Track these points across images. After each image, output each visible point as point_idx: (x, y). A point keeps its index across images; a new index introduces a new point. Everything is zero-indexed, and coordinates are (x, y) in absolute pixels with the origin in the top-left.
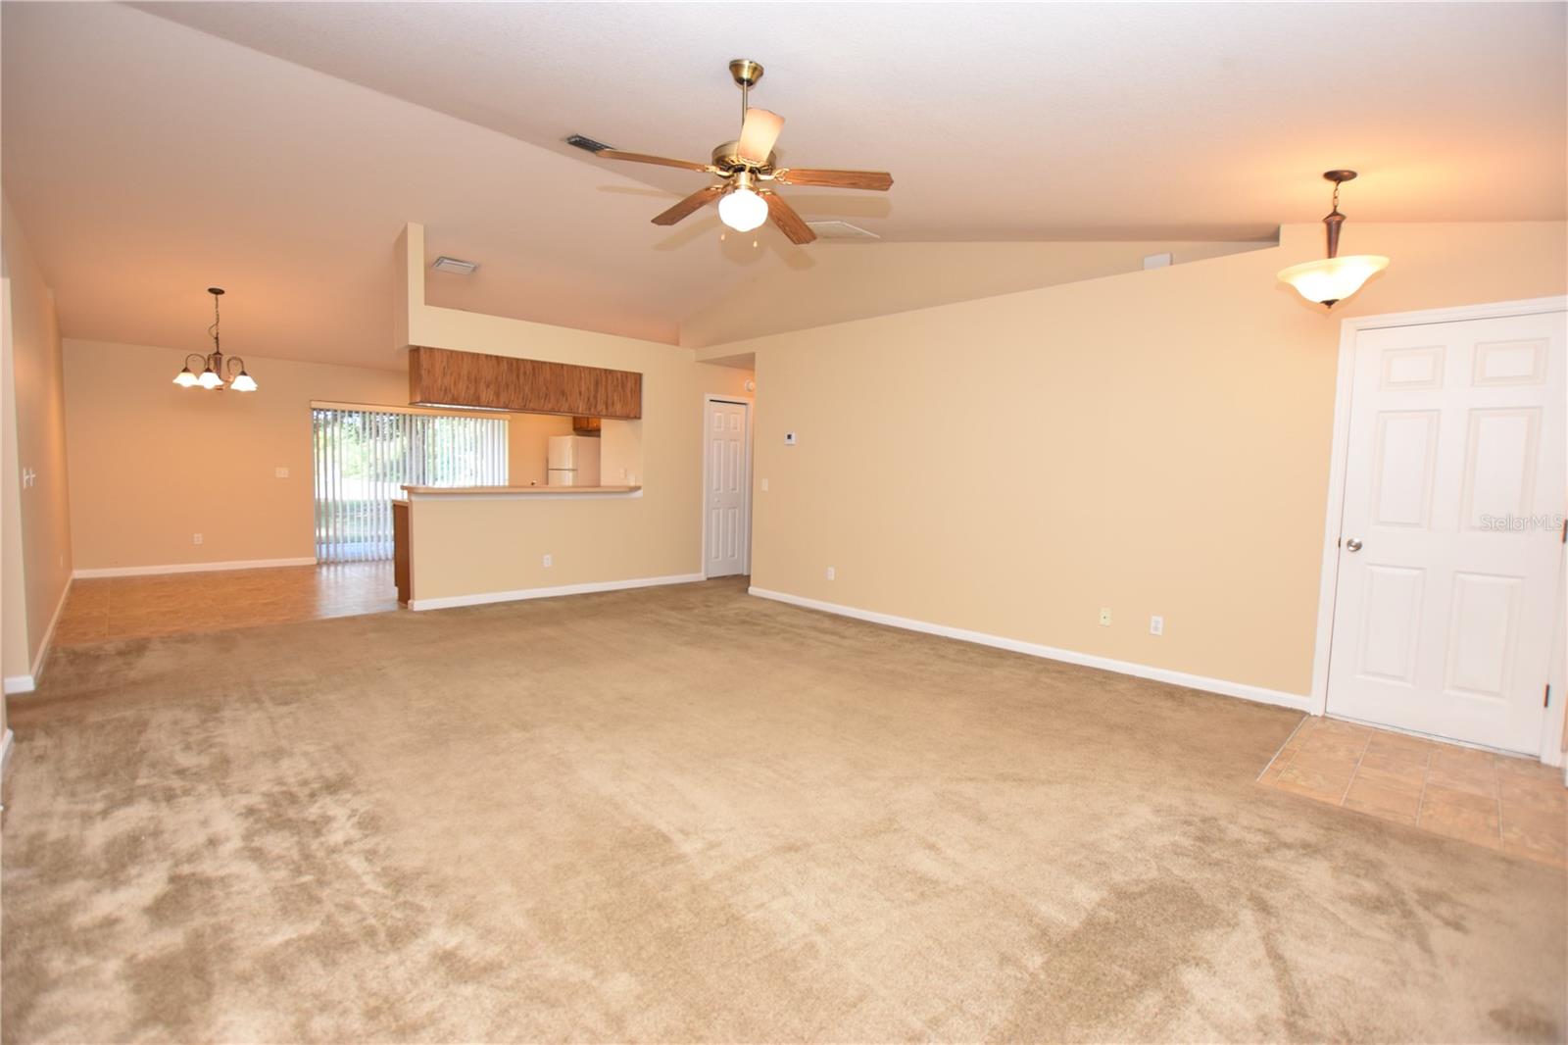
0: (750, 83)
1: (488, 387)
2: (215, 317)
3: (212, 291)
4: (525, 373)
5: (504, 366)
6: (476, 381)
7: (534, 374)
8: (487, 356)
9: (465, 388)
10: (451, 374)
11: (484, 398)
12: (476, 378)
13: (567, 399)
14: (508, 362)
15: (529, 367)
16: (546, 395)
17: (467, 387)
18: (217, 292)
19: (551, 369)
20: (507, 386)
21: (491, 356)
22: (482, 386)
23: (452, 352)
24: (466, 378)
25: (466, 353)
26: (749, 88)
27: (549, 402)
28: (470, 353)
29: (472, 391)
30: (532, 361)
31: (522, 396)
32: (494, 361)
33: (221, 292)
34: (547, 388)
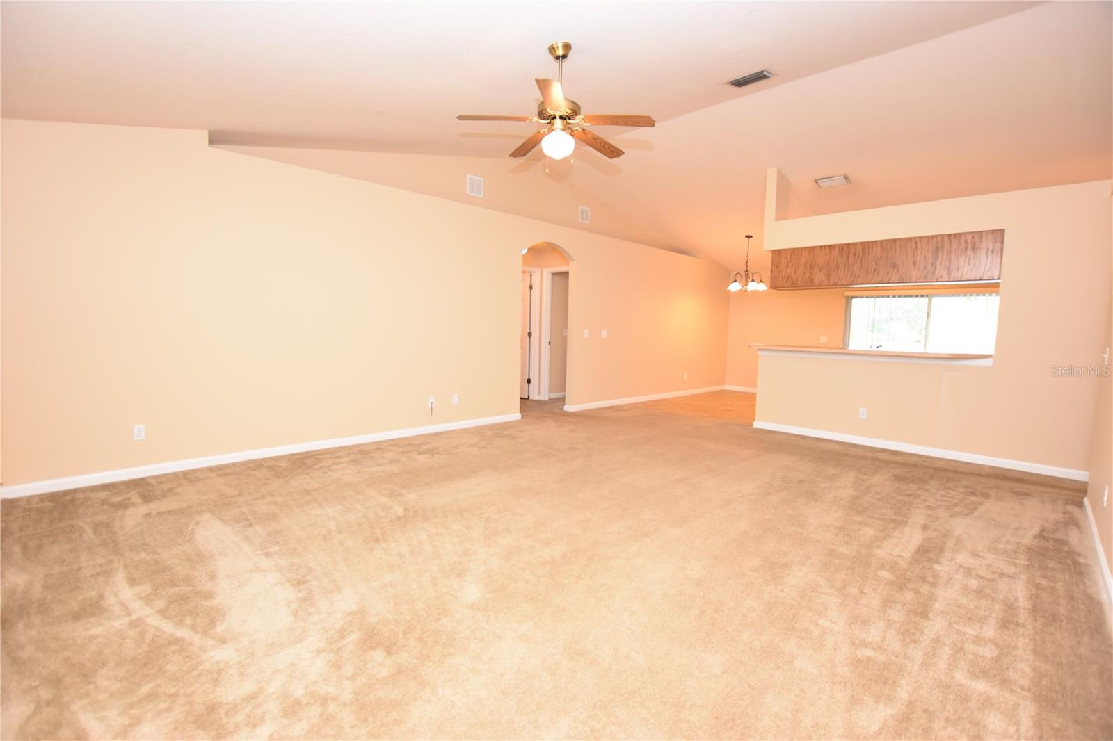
0: (564, 57)
1: (820, 270)
2: (747, 250)
3: (746, 237)
4: (855, 254)
5: (837, 251)
6: (811, 267)
7: (864, 254)
8: (821, 247)
9: (802, 274)
10: (793, 265)
11: (817, 280)
12: (811, 265)
13: (898, 270)
14: (839, 248)
15: (859, 248)
16: (875, 270)
17: (804, 273)
18: (749, 237)
19: (882, 246)
20: (837, 267)
21: (825, 246)
22: (816, 270)
23: (794, 249)
24: (803, 266)
25: (804, 248)
26: (564, 60)
27: (878, 274)
28: (808, 248)
29: (807, 275)
30: (862, 243)
31: (851, 272)
32: (827, 250)
33: (751, 237)
34: (877, 264)
